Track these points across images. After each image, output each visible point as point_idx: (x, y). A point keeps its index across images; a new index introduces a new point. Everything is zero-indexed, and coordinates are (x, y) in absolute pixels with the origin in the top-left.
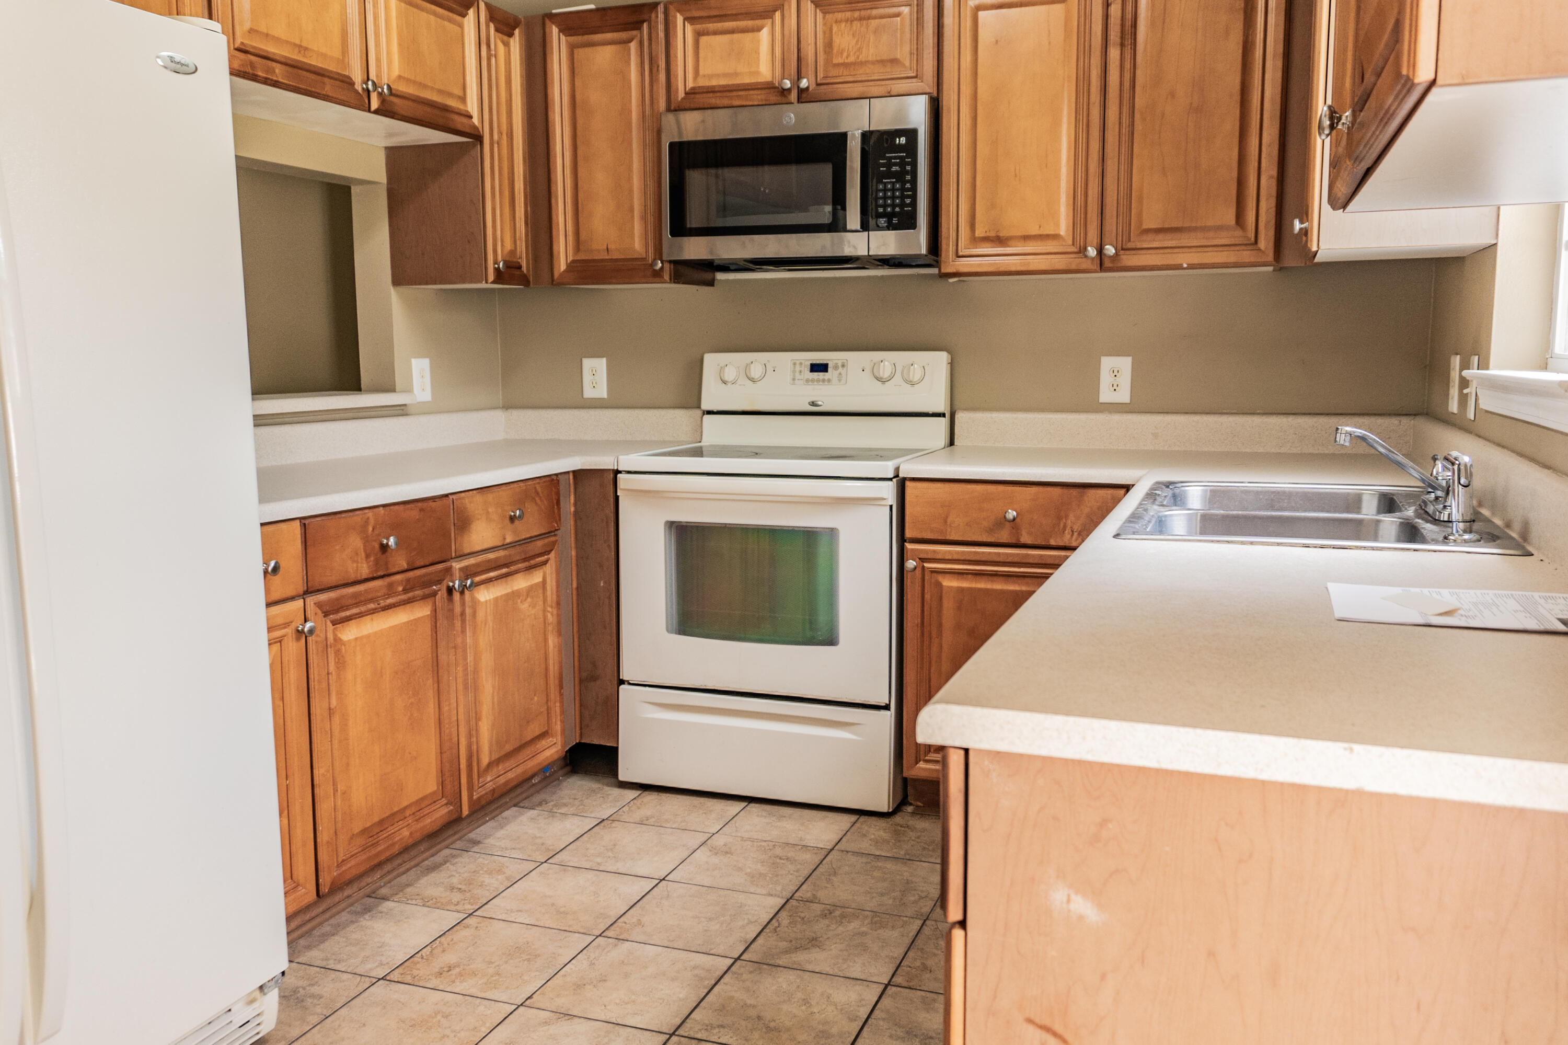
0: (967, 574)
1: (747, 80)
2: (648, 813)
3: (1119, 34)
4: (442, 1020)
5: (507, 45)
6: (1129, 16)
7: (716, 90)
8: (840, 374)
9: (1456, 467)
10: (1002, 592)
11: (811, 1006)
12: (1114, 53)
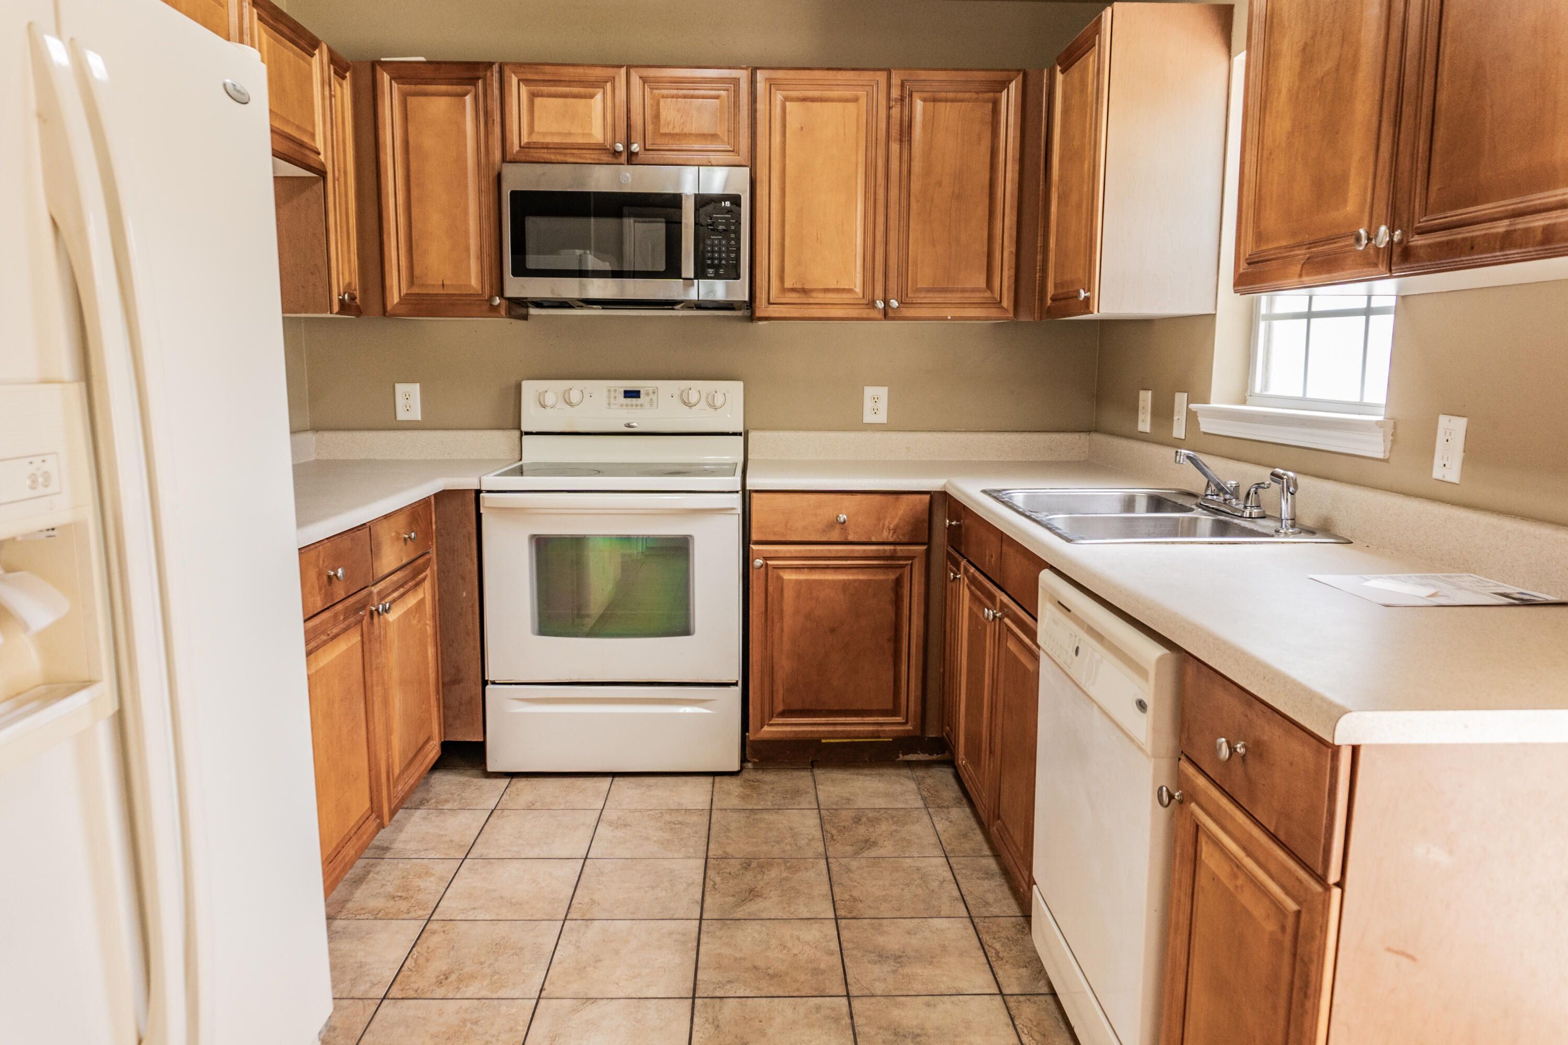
0: (803, 568)
1: (580, 140)
2: (530, 798)
3: (898, 132)
4: (474, 1027)
5: (341, 86)
6: (906, 118)
7: (551, 146)
8: (651, 399)
9: (1285, 480)
10: (834, 581)
11: (789, 950)
12: (895, 147)
